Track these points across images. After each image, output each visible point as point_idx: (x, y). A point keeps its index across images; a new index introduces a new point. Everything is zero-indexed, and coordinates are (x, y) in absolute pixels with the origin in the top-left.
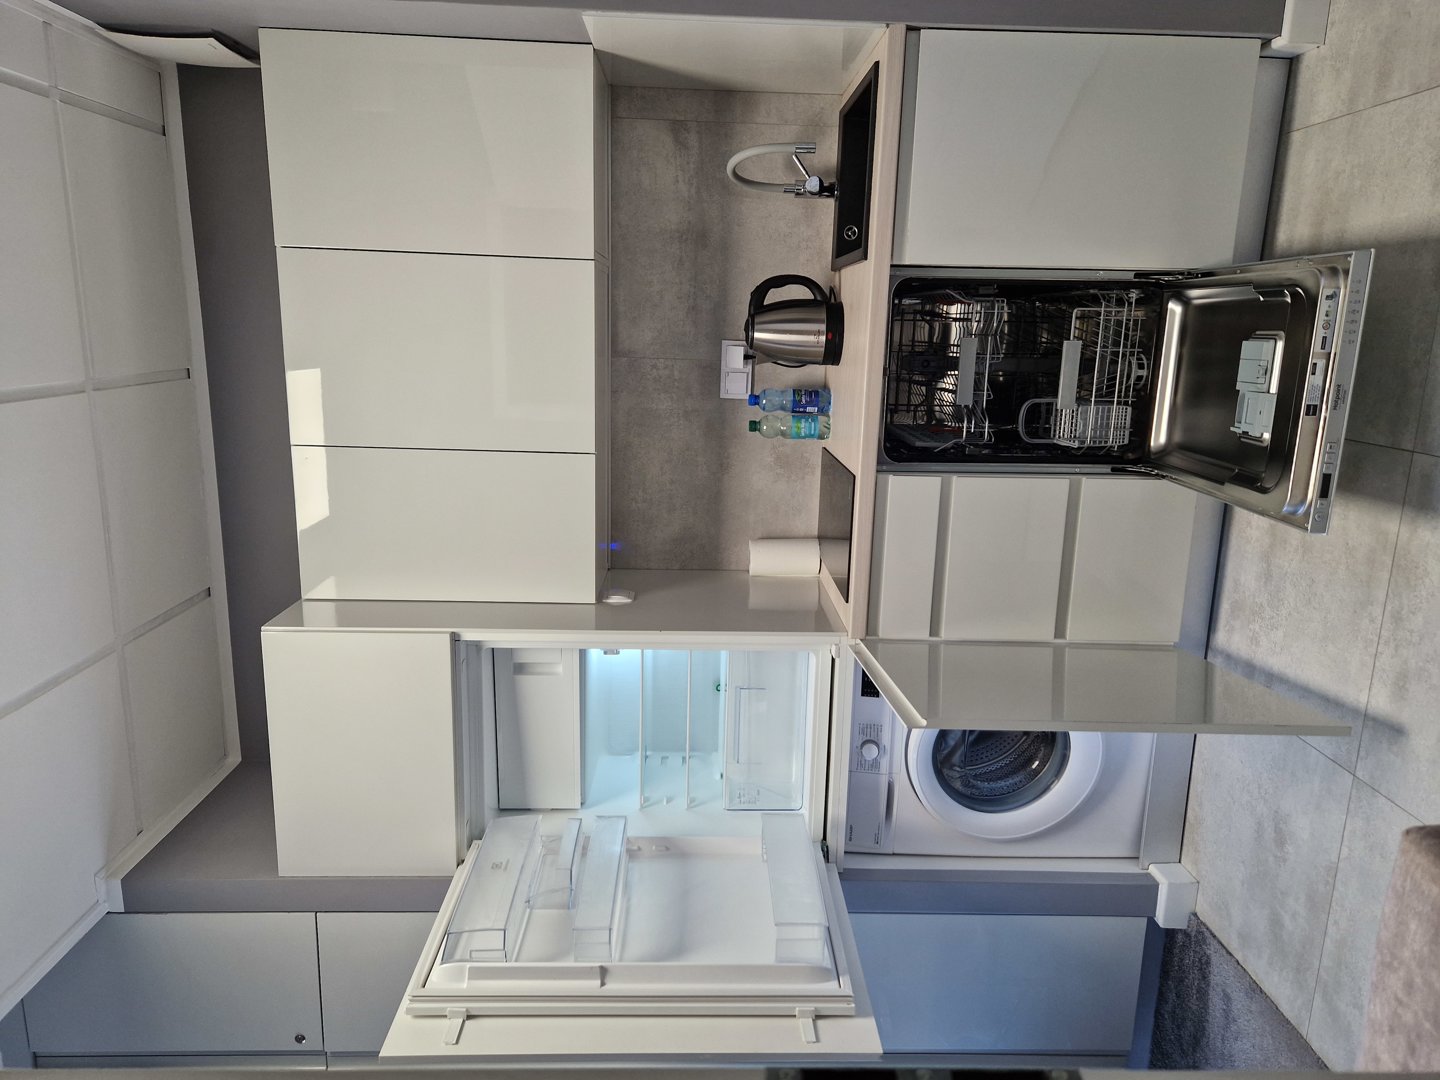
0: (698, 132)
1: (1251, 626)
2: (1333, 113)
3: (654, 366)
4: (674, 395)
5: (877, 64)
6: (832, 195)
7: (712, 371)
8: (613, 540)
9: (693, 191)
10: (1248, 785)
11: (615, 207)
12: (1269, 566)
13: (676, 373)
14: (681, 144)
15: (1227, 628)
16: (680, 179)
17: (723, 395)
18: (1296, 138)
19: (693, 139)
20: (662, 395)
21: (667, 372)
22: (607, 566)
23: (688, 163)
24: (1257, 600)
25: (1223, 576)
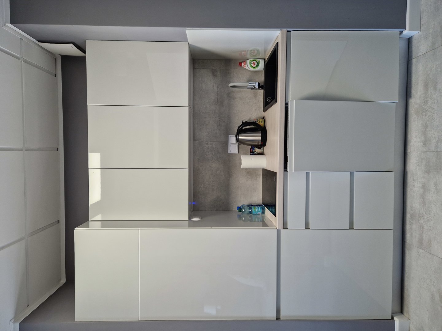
0: (220, 72)
1: (420, 222)
2: (426, 51)
3: (207, 144)
4: (213, 153)
5: (278, 43)
6: (262, 89)
7: (226, 144)
8: (194, 201)
9: (219, 90)
10: (426, 280)
11: (194, 95)
12: (424, 199)
13: (214, 146)
14: (214, 75)
15: (410, 224)
16: (215, 86)
17: (229, 152)
18: (414, 61)
19: (218, 74)
20: (210, 153)
21: (211, 145)
22: (192, 210)
23: (217, 81)
24: (421, 212)
25: (406, 206)
